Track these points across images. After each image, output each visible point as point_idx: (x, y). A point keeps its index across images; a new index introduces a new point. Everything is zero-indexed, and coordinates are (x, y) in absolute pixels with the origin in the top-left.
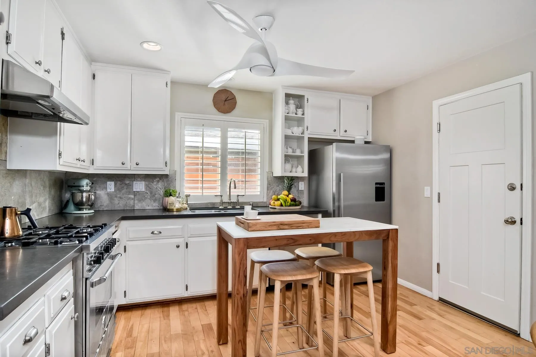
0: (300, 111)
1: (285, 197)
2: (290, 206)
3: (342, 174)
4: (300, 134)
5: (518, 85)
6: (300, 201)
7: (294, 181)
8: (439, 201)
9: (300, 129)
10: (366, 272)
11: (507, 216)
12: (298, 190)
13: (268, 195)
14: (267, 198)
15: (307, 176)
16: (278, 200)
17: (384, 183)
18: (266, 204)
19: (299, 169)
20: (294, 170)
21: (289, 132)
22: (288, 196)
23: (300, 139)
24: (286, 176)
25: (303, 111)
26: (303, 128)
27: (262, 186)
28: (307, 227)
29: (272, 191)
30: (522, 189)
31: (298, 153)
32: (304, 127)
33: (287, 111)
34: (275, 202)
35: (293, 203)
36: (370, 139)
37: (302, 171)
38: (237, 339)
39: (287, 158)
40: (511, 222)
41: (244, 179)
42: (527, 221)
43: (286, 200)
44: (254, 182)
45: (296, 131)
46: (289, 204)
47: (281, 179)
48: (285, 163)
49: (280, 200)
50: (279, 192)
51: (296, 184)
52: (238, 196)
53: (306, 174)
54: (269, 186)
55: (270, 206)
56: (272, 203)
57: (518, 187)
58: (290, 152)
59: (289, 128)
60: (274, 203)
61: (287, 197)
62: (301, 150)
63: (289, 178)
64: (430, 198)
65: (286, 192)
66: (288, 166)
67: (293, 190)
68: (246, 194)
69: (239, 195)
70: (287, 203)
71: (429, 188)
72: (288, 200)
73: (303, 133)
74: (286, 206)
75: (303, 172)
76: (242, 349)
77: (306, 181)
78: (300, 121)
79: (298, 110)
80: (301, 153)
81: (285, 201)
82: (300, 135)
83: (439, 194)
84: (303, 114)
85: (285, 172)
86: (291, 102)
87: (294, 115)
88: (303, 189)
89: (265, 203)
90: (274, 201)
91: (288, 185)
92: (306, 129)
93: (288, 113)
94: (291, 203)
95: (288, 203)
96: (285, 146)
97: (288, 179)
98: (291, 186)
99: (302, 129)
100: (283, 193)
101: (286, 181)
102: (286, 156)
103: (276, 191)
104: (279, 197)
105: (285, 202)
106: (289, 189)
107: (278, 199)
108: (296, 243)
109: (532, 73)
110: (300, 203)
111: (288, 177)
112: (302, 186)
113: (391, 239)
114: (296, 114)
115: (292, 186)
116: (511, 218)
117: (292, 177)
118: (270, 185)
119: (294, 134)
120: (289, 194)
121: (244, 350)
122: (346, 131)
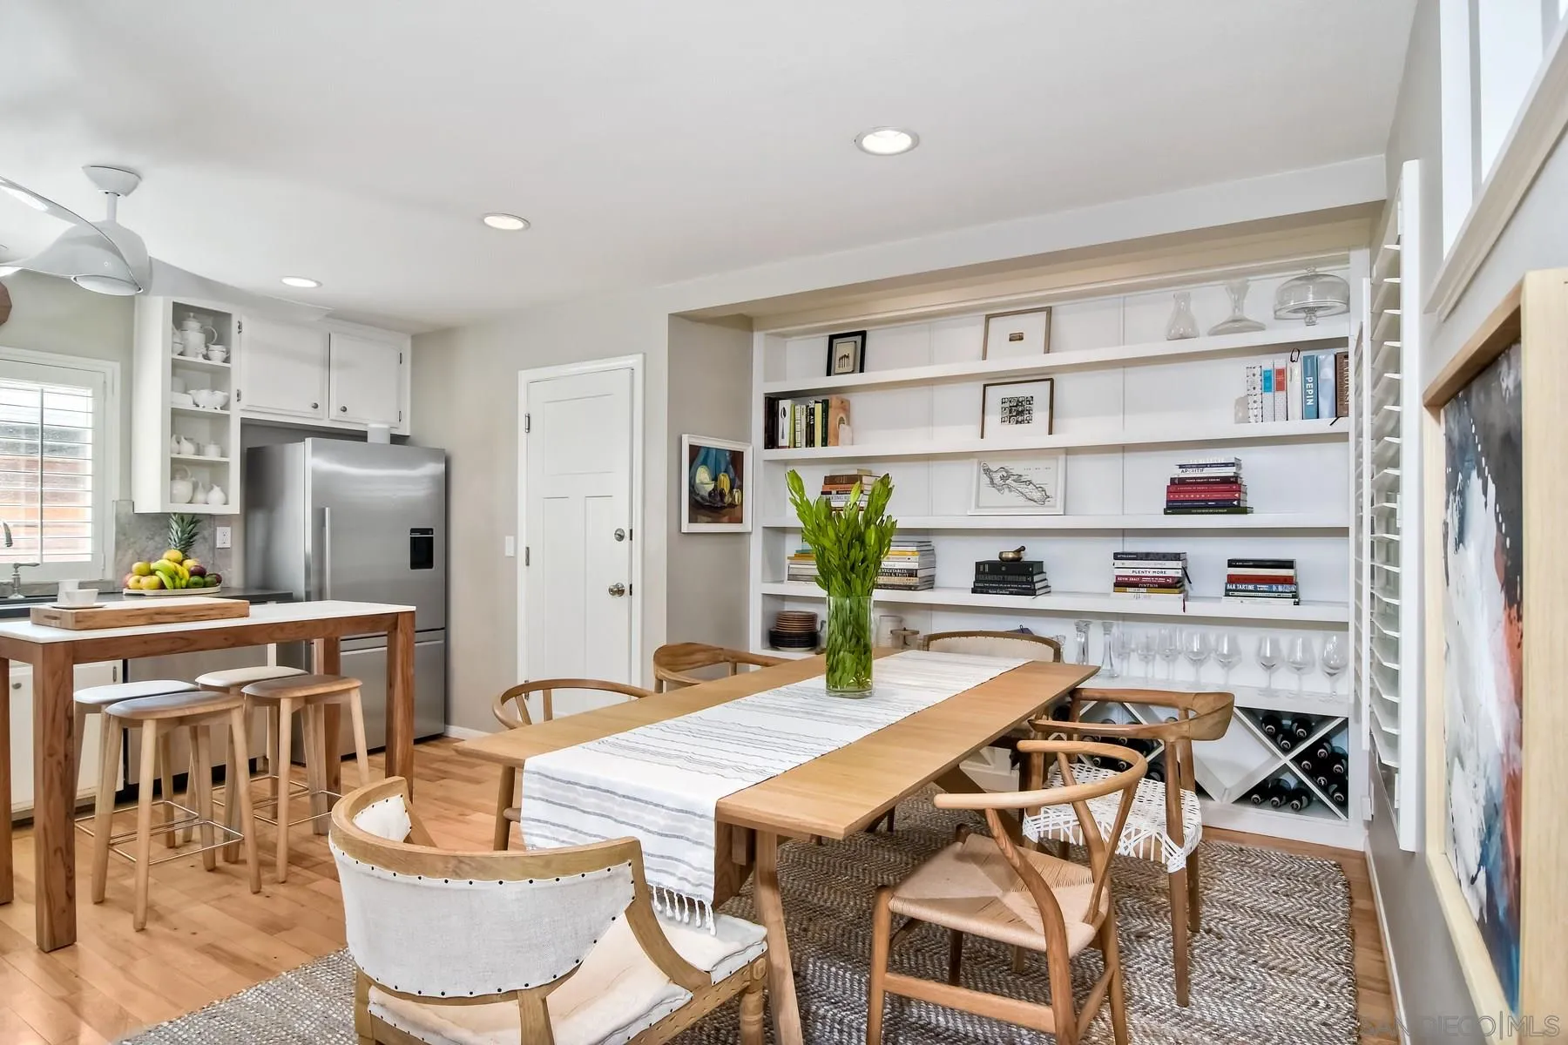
0: (217, 353)
1: (172, 565)
2: (187, 587)
3: (327, 509)
4: (219, 408)
5: (629, 371)
6: (219, 575)
7: (198, 524)
8: (528, 564)
9: (219, 396)
10: (348, 690)
11: (611, 584)
12: (214, 547)
13: (117, 562)
14: (117, 571)
15: (238, 513)
16: (152, 573)
17: (432, 530)
18: (111, 588)
19: (216, 494)
20: (200, 496)
21: (185, 402)
22: (181, 563)
23: (218, 421)
24: (175, 514)
25: (228, 352)
26: (226, 394)
27: (98, 537)
28: (220, 617)
29: (131, 551)
30: (631, 539)
31: (212, 454)
32: (229, 391)
33: (179, 348)
34: (141, 580)
35: (196, 579)
36: (405, 430)
37: (226, 499)
38: (52, 847)
39: (178, 468)
40: (618, 591)
41: (39, 521)
42: (637, 589)
43: (177, 573)
44: (73, 527)
45: (208, 400)
46: (184, 582)
47: (161, 520)
48: (173, 478)
49: (157, 573)
50: (154, 554)
51: (206, 533)
52: (17, 566)
53: (235, 507)
54: (122, 538)
55: (126, 591)
56: (131, 580)
57: (627, 534)
58: (187, 451)
59: (185, 392)
60: (139, 581)
61: (178, 566)
62: (221, 448)
63: (185, 517)
64: (514, 558)
65: (177, 555)
66: (183, 488)
67: (199, 546)
68: (44, 561)
69: (21, 565)
70: (177, 581)
71: (512, 538)
72: (180, 573)
73: (225, 407)
74: (175, 588)
75: (226, 503)
76: (64, 864)
77: (238, 526)
78: (218, 378)
79: (212, 347)
80: (222, 456)
81: (174, 576)
82: (219, 411)
83: (528, 548)
84: (227, 360)
85: (171, 502)
86: (193, 325)
87: (200, 359)
88: (228, 545)
89: (108, 582)
90: (137, 577)
91: (182, 535)
92: (234, 397)
93: (181, 354)
94: (192, 579)
95: (181, 579)
96: (172, 436)
97: (183, 521)
98: (192, 537)
99: (225, 396)
100: (166, 555)
101: (175, 526)
102: (175, 462)
103: (143, 551)
104: (153, 566)
105: (172, 578)
106: (186, 546)
107: (150, 569)
108: (193, 647)
109: (644, 354)
110: (219, 579)
111: (182, 517)
112: (225, 537)
113: (401, 630)
114: (206, 357)
115: (195, 538)
116: (617, 585)
117: (194, 515)
118: (125, 535)
119: (201, 406)
120: (186, 557)
121: (69, 867)
122: (344, 410)
